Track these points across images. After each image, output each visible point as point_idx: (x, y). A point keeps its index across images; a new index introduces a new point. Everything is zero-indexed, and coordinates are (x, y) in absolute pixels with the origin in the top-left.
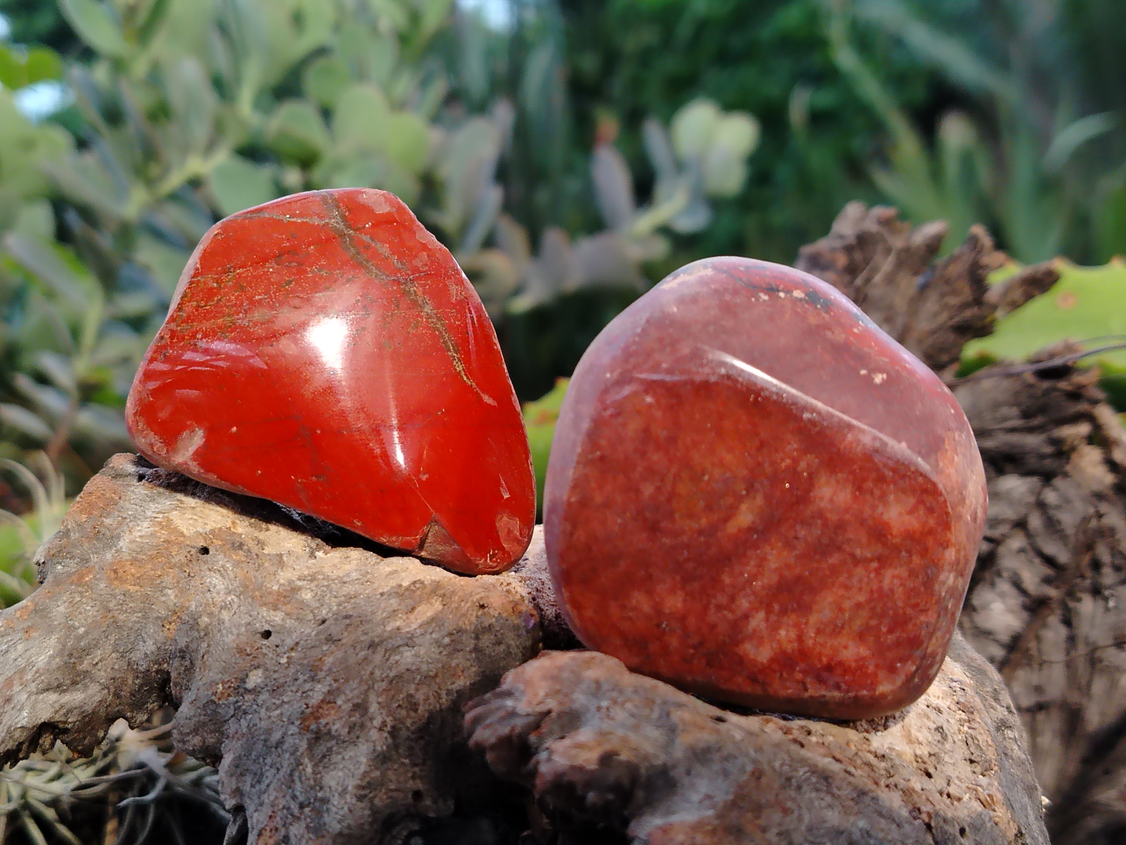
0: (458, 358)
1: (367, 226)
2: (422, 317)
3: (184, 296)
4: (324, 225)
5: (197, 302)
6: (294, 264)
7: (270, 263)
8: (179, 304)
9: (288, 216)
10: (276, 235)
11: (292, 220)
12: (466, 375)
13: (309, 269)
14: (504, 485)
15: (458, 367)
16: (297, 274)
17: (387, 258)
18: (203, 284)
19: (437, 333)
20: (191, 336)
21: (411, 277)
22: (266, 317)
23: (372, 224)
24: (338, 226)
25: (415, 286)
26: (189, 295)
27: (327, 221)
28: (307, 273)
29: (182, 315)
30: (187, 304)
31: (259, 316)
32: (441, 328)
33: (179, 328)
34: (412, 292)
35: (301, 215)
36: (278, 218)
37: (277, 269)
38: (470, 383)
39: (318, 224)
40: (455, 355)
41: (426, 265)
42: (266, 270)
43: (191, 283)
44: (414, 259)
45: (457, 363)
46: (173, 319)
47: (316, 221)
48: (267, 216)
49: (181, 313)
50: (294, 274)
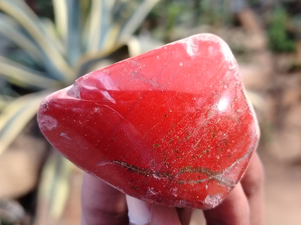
0: (126, 167)
1: (207, 186)
2: (154, 169)
3: (245, 98)
4: (222, 171)
5: (238, 99)
6: (219, 145)
7: (227, 137)
8: (244, 93)
9: (238, 163)
10: (235, 150)
11: (235, 162)
12: (118, 163)
13: (212, 148)
14: (66, 137)
15: (123, 164)
16: (214, 142)
17: (188, 180)
18: (243, 107)
19: (143, 169)
20: (228, 84)
21: (172, 182)
22: (209, 114)
23: (206, 189)
24: (217, 176)
25: (168, 179)
26: (244, 99)
27: (223, 174)
28: (211, 146)
29: (239, 89)
30: (241, 95)
31: (212, 112)
32: (143, 173)
33: (235, 83)
34: (167, 176)
35: (234, 167)
36: (241, 159)
37: (223, 137)
38: (113, 162)
39: (225, 169)
40: (129, 167)
41: (171, 192)
42: (226, 133)
43: (247, 105)
44: (178, 190)
45: (125, 165)
46: (240, 85)
47: (227, 170)
48: (245, 156)
49: (240, 90)
50: (215, 141)
